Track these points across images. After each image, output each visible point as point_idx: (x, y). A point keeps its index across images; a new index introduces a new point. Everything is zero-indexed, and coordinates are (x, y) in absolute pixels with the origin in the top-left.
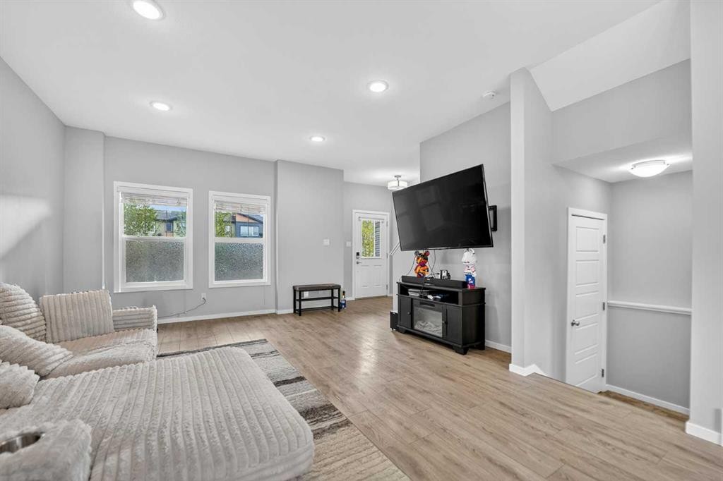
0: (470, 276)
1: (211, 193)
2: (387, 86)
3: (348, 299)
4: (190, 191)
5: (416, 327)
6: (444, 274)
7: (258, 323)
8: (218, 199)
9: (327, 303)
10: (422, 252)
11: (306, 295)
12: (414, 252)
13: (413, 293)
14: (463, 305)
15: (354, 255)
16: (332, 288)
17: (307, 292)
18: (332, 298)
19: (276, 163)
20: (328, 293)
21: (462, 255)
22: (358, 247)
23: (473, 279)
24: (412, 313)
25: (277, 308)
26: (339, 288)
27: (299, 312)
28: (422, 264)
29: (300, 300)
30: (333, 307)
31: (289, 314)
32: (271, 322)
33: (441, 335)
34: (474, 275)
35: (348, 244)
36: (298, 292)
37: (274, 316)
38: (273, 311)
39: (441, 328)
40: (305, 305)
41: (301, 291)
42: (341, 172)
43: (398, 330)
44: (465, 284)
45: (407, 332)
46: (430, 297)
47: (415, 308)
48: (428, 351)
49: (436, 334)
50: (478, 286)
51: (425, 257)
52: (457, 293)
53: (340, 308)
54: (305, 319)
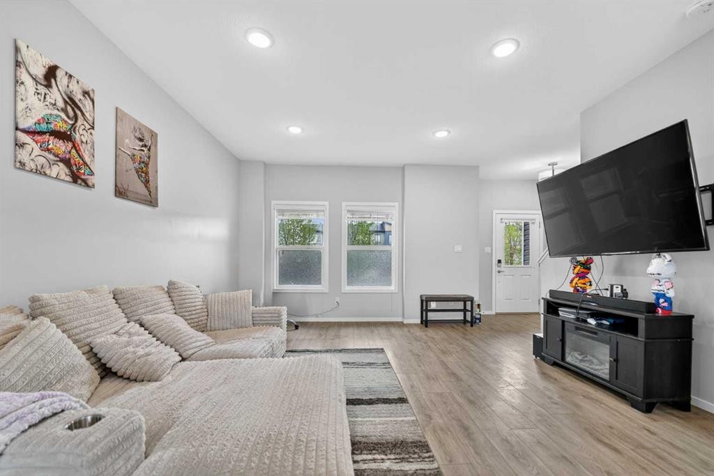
0: (664, 296)
1: (344, 204)
2: (518, 43)
3: (484, 312)
4: (327, 203)
5: (569, 359)
6: (617, 290)
7: (382, 330)
8: (350, 208)
9: (459, 316)
10: (581, 259)
11: (433, 305)
12: (569, 258)
13: (566, 314)
14: (646, 338)
15: (495, 262)
16: (465, 300)
17: (435, 303)
18: (465, 310)
19: (403, 168)
20: (460, 305)
21: (648, 263)
22: (499, 253)
23: (668, 300)
24: (563, 341)
25: (403, 317)
26: (471, 300)
27: (425, 323)
28: (582, 276)
29: (427, 311)
30: (465, 321)
31: (415, 325)
32: (394, 330)
33: (607, 377)
34: (671, 294)
35: (488, 250)
36: (425, 301)
37: (400, 325)
38: (400, 320)
39: (607, 366)
40: (432, 316)
41: (427, 302)
42: (476, 168)
43: (543, 359)
44: (651, 308)
45: (555, 364)
46: (592, 321)
47: (568, 335)
48: (584, 397)
49: (599, 374)
50: (677, 310)
51: (586, 266)
52: (636, 320)
53: (472, 323)
54: (431, 332)
